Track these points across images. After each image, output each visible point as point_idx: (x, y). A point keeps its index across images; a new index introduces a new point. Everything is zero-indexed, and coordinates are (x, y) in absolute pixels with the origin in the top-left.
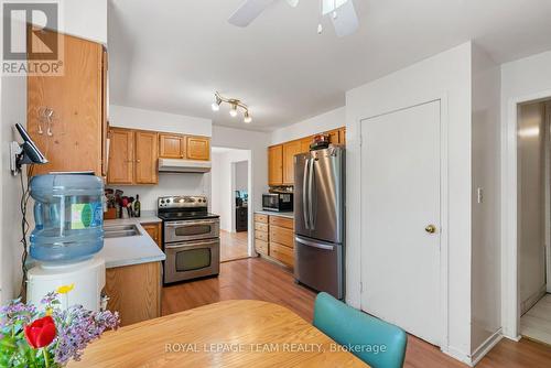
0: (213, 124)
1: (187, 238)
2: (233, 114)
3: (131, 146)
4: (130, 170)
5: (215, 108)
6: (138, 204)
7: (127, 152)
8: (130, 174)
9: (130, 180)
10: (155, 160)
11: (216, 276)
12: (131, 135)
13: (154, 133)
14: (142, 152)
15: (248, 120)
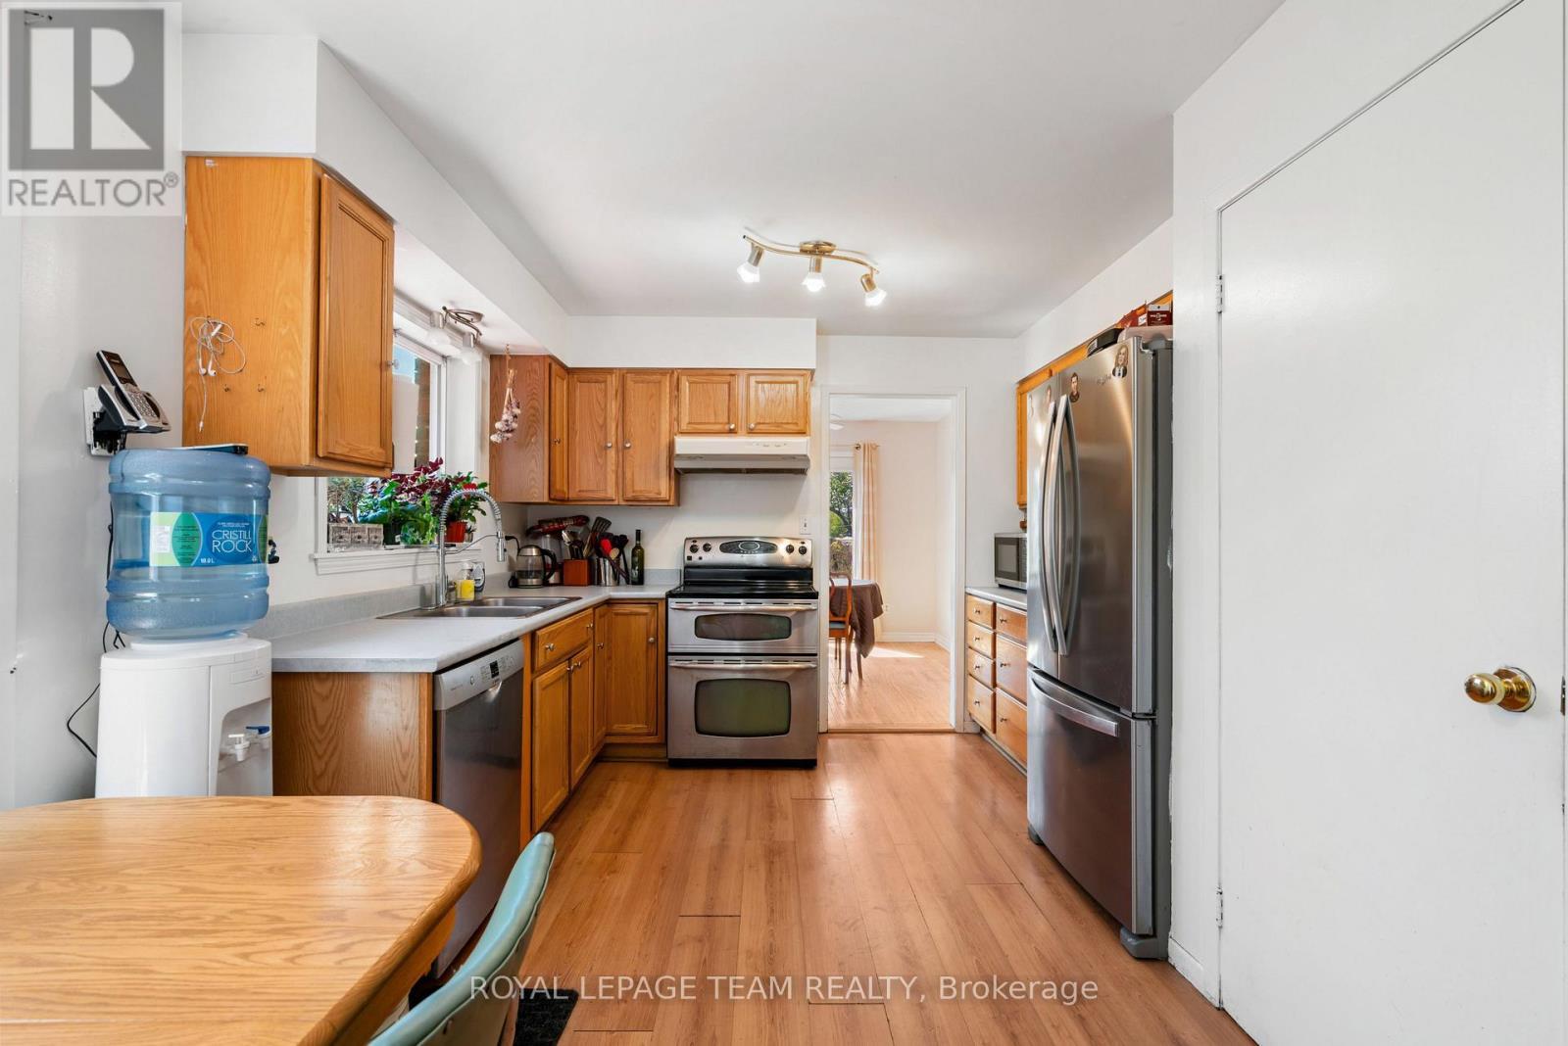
0: (819, 332)
1: (737, 646)
2: (814, 285)
3: (613, 407)
4: (611, 466)
5: (749, 276)
6: (639, 554)
7: (604, 426)
8: (611, 478)
9: (611, 492)
10: (665, 441)
11: (809, 765)
12: (613, 381)
13: (663, 372)
14: (637, 422)
15: (875, 300)
